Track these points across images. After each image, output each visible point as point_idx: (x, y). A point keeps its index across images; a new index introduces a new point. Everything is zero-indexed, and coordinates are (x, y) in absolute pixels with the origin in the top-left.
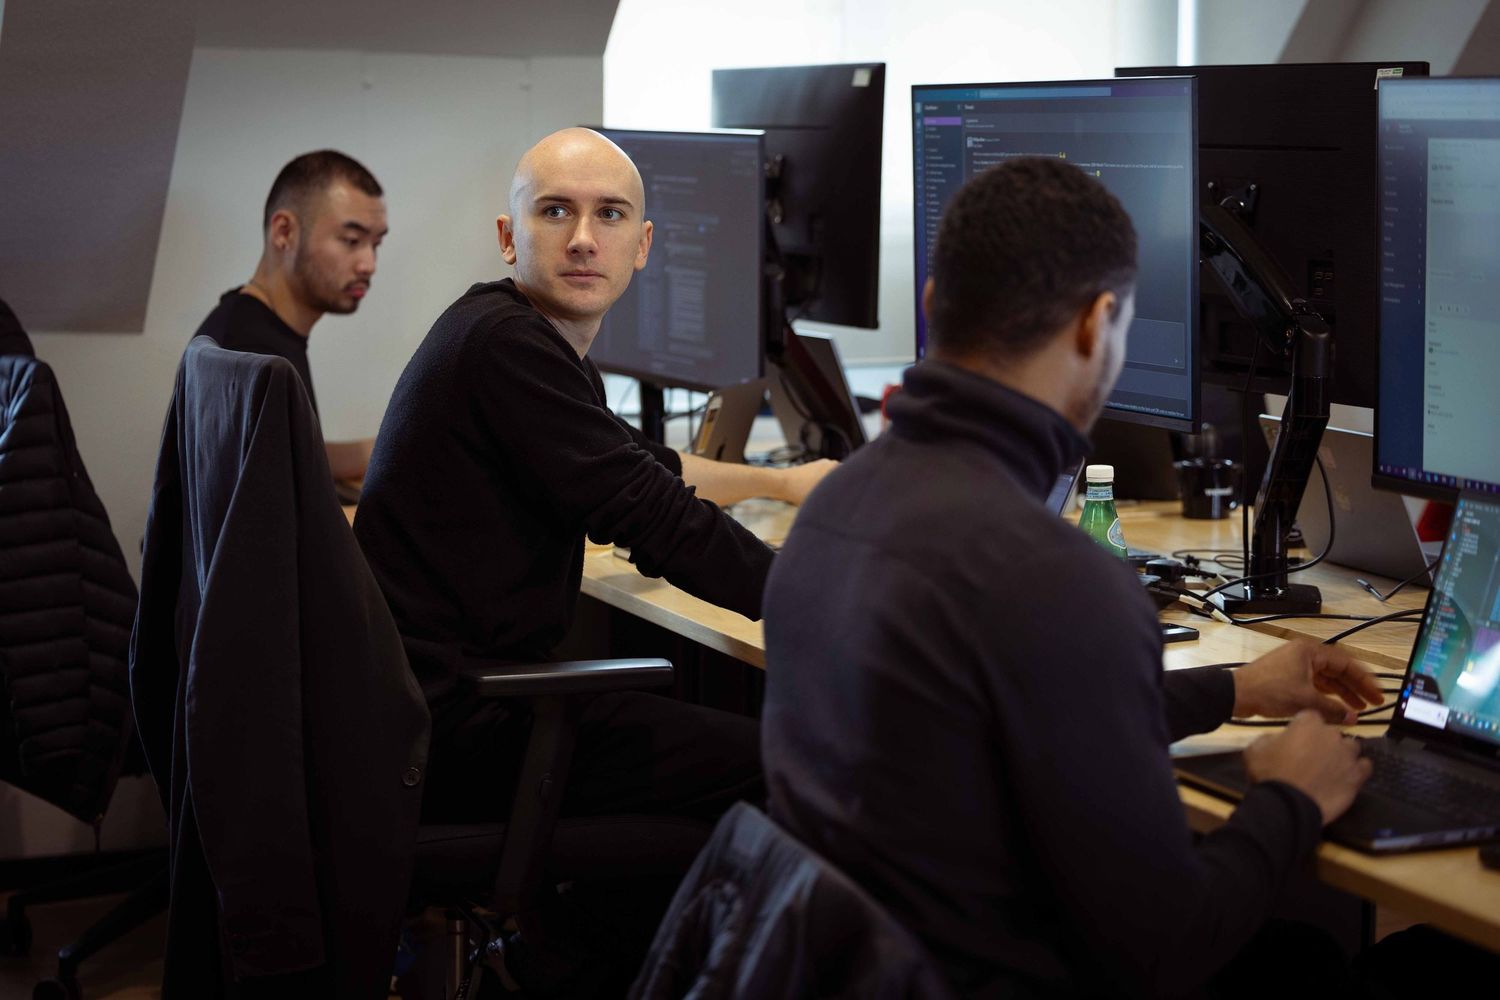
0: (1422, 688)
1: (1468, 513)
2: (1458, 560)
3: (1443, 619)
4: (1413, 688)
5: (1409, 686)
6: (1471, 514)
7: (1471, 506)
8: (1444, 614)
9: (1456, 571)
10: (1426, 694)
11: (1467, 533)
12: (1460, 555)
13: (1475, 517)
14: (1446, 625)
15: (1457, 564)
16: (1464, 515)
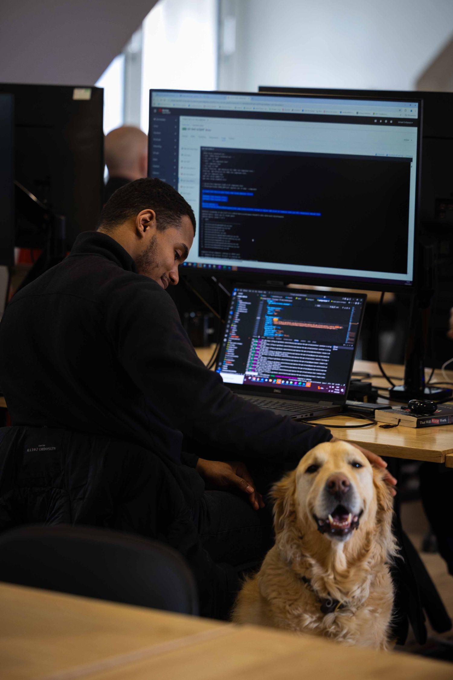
0: (226, 368)
1: (240, 293)
2: (237, 315)
3: (233, 341)
4: (222, 369)
5: (219, 368)
6: (242, 294)
7: (241, 290)
8: (233, 339)
9: (237, 320)
10: (230, 371)
11: (241, 302)
12: (238, 313)
13: (244, 295)
14: (235, 343)
15: (237, 317)
16: (237, 294)
